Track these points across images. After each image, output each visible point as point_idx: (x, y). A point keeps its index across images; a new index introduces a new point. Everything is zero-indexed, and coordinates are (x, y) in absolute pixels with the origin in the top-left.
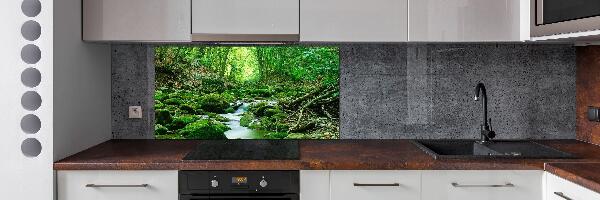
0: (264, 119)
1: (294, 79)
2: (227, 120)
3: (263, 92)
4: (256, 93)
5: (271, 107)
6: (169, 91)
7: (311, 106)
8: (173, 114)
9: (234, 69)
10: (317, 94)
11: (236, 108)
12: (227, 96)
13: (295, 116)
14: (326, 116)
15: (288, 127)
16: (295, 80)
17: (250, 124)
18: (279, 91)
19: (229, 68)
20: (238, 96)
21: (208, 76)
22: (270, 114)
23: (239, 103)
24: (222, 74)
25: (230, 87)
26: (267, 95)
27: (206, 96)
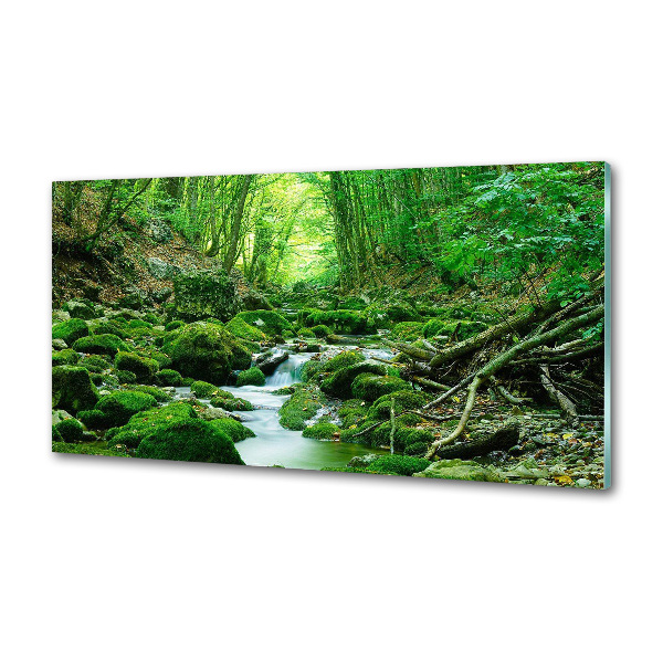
0: (355, 407)
1: (446, 277)
2: (245, 407)
3: (349, 321)
4: (329, 322)
5: (375, 371)
6: (88, 314)
7: (504, 372)
8: (98, 382)
9: (263, 247)
10: (524, 329)
11: (270, 370)
12: (245, 331)
13: (447, 401)
14: (556, 405)
15: (426, 439)
16: (452, 282)
17: (310, 424)
18: (398, 316)
19: (250, 241)
20: (276, 332)
21: (189, 268)
22: (373, 393)
23: (277, 353)
24: (229, 263)
25: (253, 303)
26: (361, 330)
27: (184, 330)
